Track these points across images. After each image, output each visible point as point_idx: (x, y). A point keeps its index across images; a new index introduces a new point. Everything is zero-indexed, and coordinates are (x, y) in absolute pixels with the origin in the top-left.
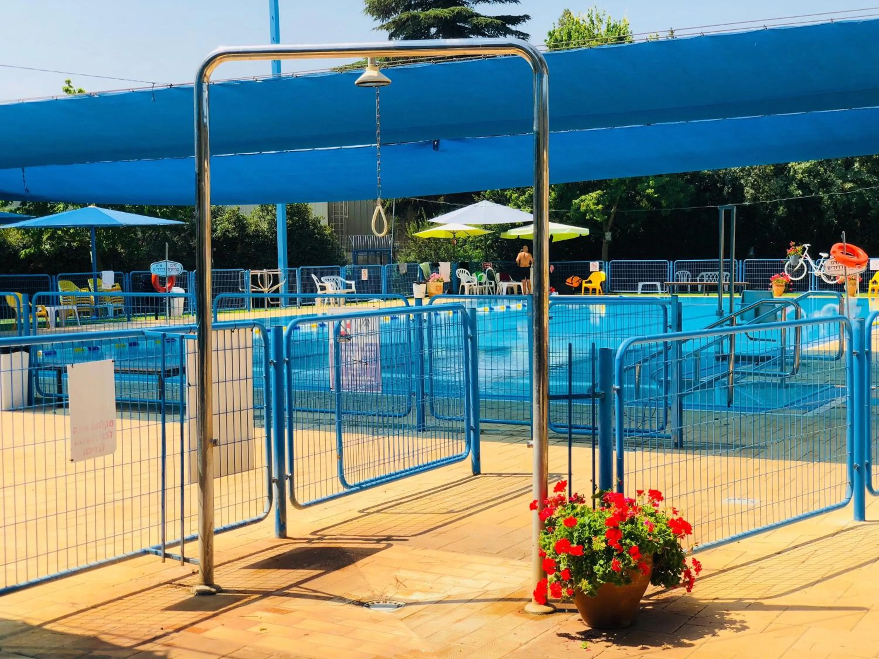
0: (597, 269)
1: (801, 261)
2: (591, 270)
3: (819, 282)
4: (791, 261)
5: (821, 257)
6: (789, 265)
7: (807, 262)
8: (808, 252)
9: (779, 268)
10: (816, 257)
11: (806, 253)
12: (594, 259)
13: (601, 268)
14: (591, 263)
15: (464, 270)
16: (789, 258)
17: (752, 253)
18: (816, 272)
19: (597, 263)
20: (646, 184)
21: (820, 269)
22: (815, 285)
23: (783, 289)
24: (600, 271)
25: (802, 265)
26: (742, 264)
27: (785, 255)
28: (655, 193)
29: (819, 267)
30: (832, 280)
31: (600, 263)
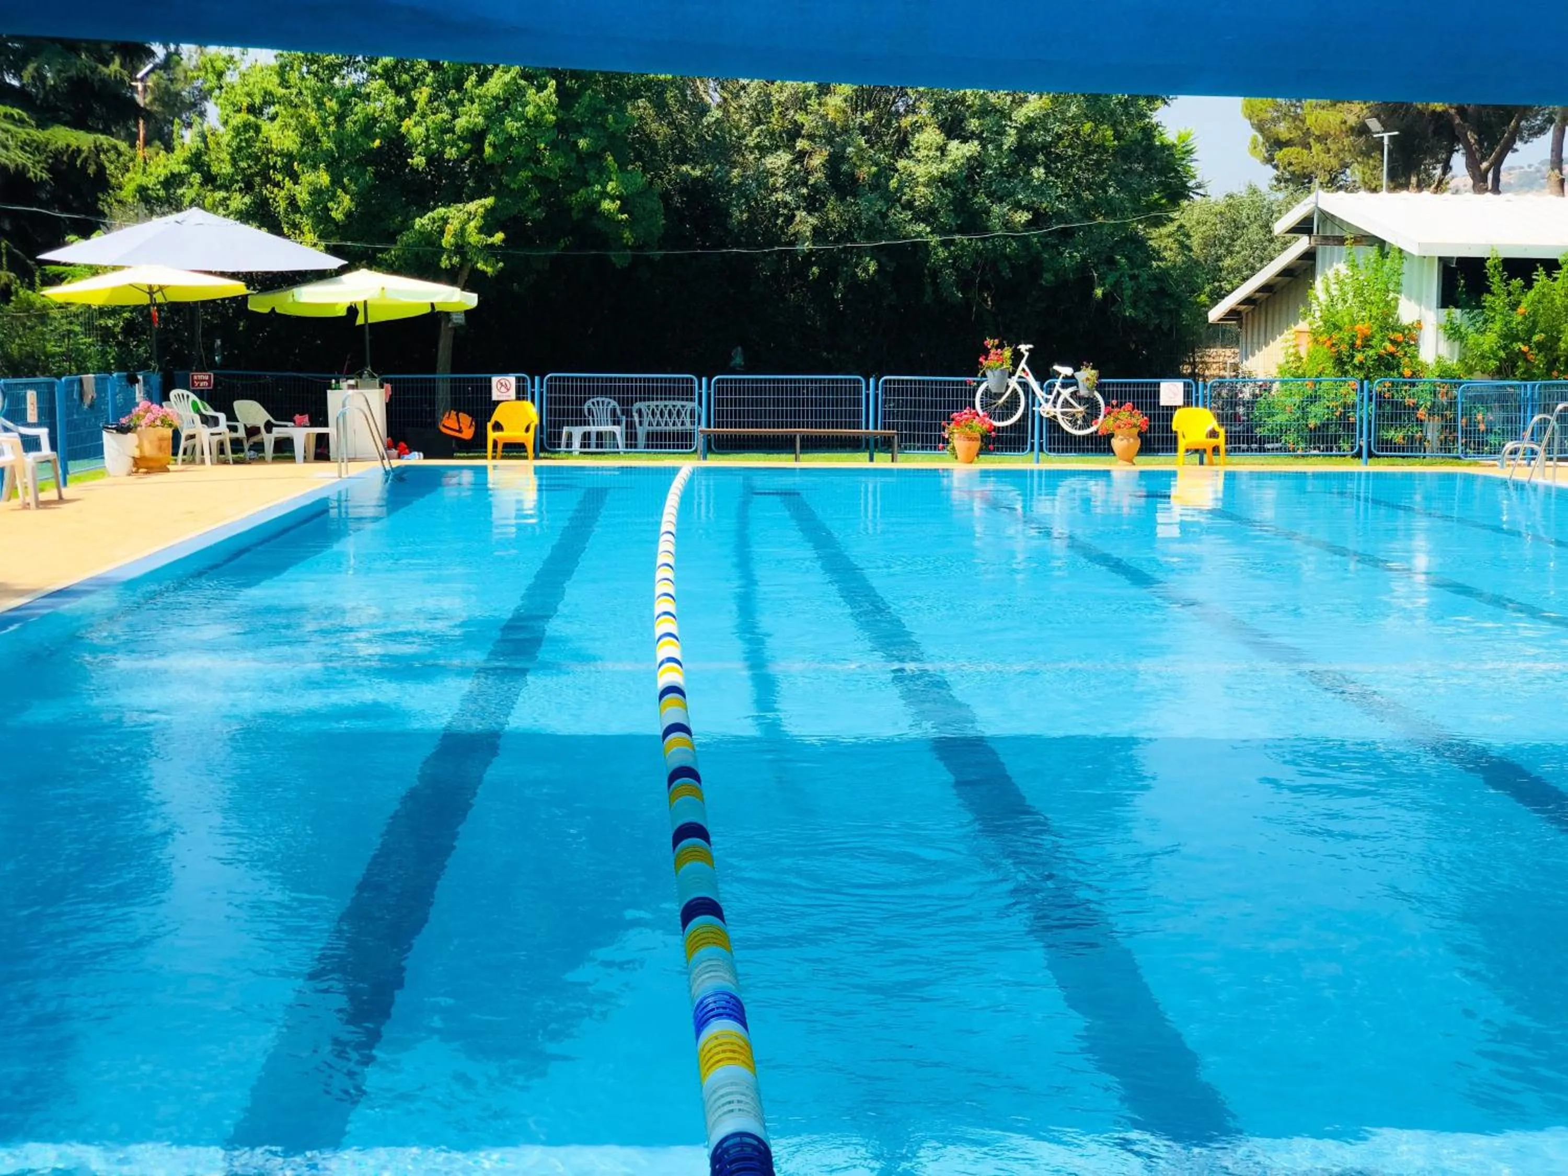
0: (512, 394)
1: (1013, 383)
2: (495, 397)
3: (1049, 431)
4: (990, 382)
5: (1057, 374)
6: (987, 392)
7: (1025, 385)
8: (1027, 363)
9: (964, 399)
10: (1043, 374)
11: (1023, 365)
12: (504, 370)
13: (521, 394)
14: (495, 380)
15: (186, 392)
16: (984, 375)
17: (738, 360)
18: (1046, 409)
19: (511, 379)
20: (598, 188)
21: (1055, 402)
22: (1041, 437)
23: (977, 445)
24: (518, 398)
25: (1015, 391)
26: (876, 388)
27: (974, 369)
28: (621, 210)
29: (1052, 397)
30: (1081, 428)
31: (518, 380)
